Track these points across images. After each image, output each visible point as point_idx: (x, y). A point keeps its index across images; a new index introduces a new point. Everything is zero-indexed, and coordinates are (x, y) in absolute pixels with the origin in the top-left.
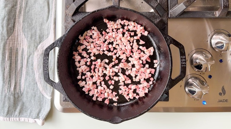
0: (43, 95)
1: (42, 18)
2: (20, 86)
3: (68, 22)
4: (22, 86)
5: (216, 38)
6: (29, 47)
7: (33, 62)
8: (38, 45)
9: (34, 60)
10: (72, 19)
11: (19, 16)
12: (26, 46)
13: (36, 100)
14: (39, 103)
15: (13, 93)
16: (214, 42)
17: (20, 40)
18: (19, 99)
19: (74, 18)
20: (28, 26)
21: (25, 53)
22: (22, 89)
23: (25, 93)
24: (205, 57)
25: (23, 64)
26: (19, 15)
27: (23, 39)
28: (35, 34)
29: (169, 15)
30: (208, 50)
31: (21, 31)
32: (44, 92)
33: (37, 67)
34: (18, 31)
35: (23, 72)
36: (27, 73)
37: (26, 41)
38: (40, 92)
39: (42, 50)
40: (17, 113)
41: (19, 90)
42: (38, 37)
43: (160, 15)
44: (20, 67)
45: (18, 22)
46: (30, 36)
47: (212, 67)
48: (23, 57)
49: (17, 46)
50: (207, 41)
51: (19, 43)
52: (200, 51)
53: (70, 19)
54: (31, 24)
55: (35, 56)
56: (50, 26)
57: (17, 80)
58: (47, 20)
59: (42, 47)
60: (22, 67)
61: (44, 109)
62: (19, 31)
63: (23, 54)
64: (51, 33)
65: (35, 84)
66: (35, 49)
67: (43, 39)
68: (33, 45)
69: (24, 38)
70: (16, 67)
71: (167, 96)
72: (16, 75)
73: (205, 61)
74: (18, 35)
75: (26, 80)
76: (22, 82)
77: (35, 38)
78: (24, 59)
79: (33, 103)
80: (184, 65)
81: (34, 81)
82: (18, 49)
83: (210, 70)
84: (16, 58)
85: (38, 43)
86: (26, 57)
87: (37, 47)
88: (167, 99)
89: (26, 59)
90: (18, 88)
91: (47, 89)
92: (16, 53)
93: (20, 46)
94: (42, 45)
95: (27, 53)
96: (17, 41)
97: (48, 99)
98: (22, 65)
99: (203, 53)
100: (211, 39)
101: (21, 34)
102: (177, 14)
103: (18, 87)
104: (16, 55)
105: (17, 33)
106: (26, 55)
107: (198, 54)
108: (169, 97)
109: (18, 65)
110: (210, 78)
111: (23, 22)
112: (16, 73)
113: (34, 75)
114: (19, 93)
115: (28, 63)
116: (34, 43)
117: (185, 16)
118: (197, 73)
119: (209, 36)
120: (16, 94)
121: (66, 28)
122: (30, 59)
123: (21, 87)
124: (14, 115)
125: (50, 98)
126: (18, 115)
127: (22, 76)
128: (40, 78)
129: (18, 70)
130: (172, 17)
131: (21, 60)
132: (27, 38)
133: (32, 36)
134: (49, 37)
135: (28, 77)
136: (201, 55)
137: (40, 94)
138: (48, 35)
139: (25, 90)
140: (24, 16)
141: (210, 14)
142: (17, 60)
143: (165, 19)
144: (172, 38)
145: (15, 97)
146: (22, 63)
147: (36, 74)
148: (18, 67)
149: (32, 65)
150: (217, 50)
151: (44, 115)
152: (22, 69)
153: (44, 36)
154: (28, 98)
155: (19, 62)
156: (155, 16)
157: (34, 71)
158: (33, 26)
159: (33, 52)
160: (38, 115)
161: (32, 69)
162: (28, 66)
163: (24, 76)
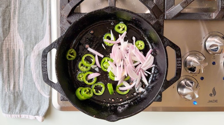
0: (41, 94)
1: (36, 19)
2: (19, 85)
3: (63, 23)
4: (21, 85)
5: (210, 41)
6: (25, 48)
7: (30, 63)
8: (34, 46)
9: (31, 61)
10: (68, 21)
11: (14, 17)
12: (22, 47)
13: (35, 98)
14: (38, 102)
15: (13, 92)
16: (208, 44)
17: (16, 41)
18: (18, 97)
19: (70, 19)
20: (23, 27)
21: (22, 54)
22: (21, 88)
23: (24, 92)
24: (199, 59)
25: (21, 64)
26: (14, 15)
27: (18, 40)
28: (31, 35)
29: (165, 16)
30: (202, 53)
31: (17, 33)
32: (42, 91)
33: (34, 67)
34: (13, 32)
35: (21, 72)
36: (25, 74)
37: (22, 42)
38: (38, 92)
39: (38, 51)
40: (17, 110)
41: (18, 89)
42: (33, 38)
43: (156, 17)
44: (18, 68)
45: (13, 23)
46: (25, 37)
47: (204, 70)
48: (20, 57)
49: (14, 47)
50: (202, 44)
51: (16, 44)
52: (193, 53)
53: (65, 21)
54: (26, 25)
55: (31, 57)
56: (45, 27)
57: (15, 80)
58: (42, 21)
59: (38, 48)
60: (20, 68)
61: (43, 107)
62: (15, 32)
63: (20, 55)
64: (46, 34)
65: (32, 84)
66: (31, 50)
67: (39, 40)
68: (29, 46)
69: (20, 39)
70: (14, 67)
71: (160, 96)
72: (14, 75)
73: (199, 63)
74: (14, 36)
75: (24, 80)
76: (20, 82)
77: (31, 39)
78: (22, 60)
79: (32, 102)
80: (180, 67)
81: (32, 81)
82: (14, 50)
83: (202, 72)
84: (13, 59)
85: (34, 44)
86: (23, 58)
87: (33, 48)
88: (160, 100)
89: (23, 60)
90: (17, 88)
91: (45, 89)
92: (13, 54)
93: (17, 47)
94: (38, 46)
95: (24, 54)
96: (13, 42)
97: (46, 98)
98: (20, 66)
99: (196, 56)
100: (206, 41)
101: (17, 35)
102: (173, 16)
103: (17, 86)
104: (13, 55)
105: (13, 34)
106: (23, 55)
107: (192, 56)
108: (162, 97)
109: (16, 66)
110: (202, 80)
111: (18, 22)
112: (15, 74)
113: (32, 75)
114: (18, 92)
115: (26, 63)
116: (30, 44)
117: (181, 17)
118: (190, 75)
119: (204, 38)
120: (16, 93)
121: (62, 29)
122: (27, 60)
123: (20, 87)
124: (15, 112)
125: (48, 97)
126: (19, 112)
127: (21, 76)
128: (38, 78)
129: (16, 70)
130: (168, 18)
131: (18, 61)
132: (23, 39)
133: (27, 37)
134: (44, 38)
135: (26, 77)
136: (195, 58)
137: (38, 93)
138: (44, 36)
139: (24, 90)
140: (19, 16)
141: (206, 16)
142: (14, 61)
143: (160, 20)
144: (169, 40)
145: (14, 96)
146: (19, 64)
147: (34, 75)
148: (16, 67)
149: (30, 65)
150: (210, 53)
151: (43, 112)
152: (20, 69)
153: (40, 37)
154: (27, 97)
155: (17, 62)
156: (151, 17)
157: (31, 72)
158: (28, 26)
159: (30, 53)
160: (38, 112)
161: (30, 70)
162: (25, 67)
163: (22, 76)
